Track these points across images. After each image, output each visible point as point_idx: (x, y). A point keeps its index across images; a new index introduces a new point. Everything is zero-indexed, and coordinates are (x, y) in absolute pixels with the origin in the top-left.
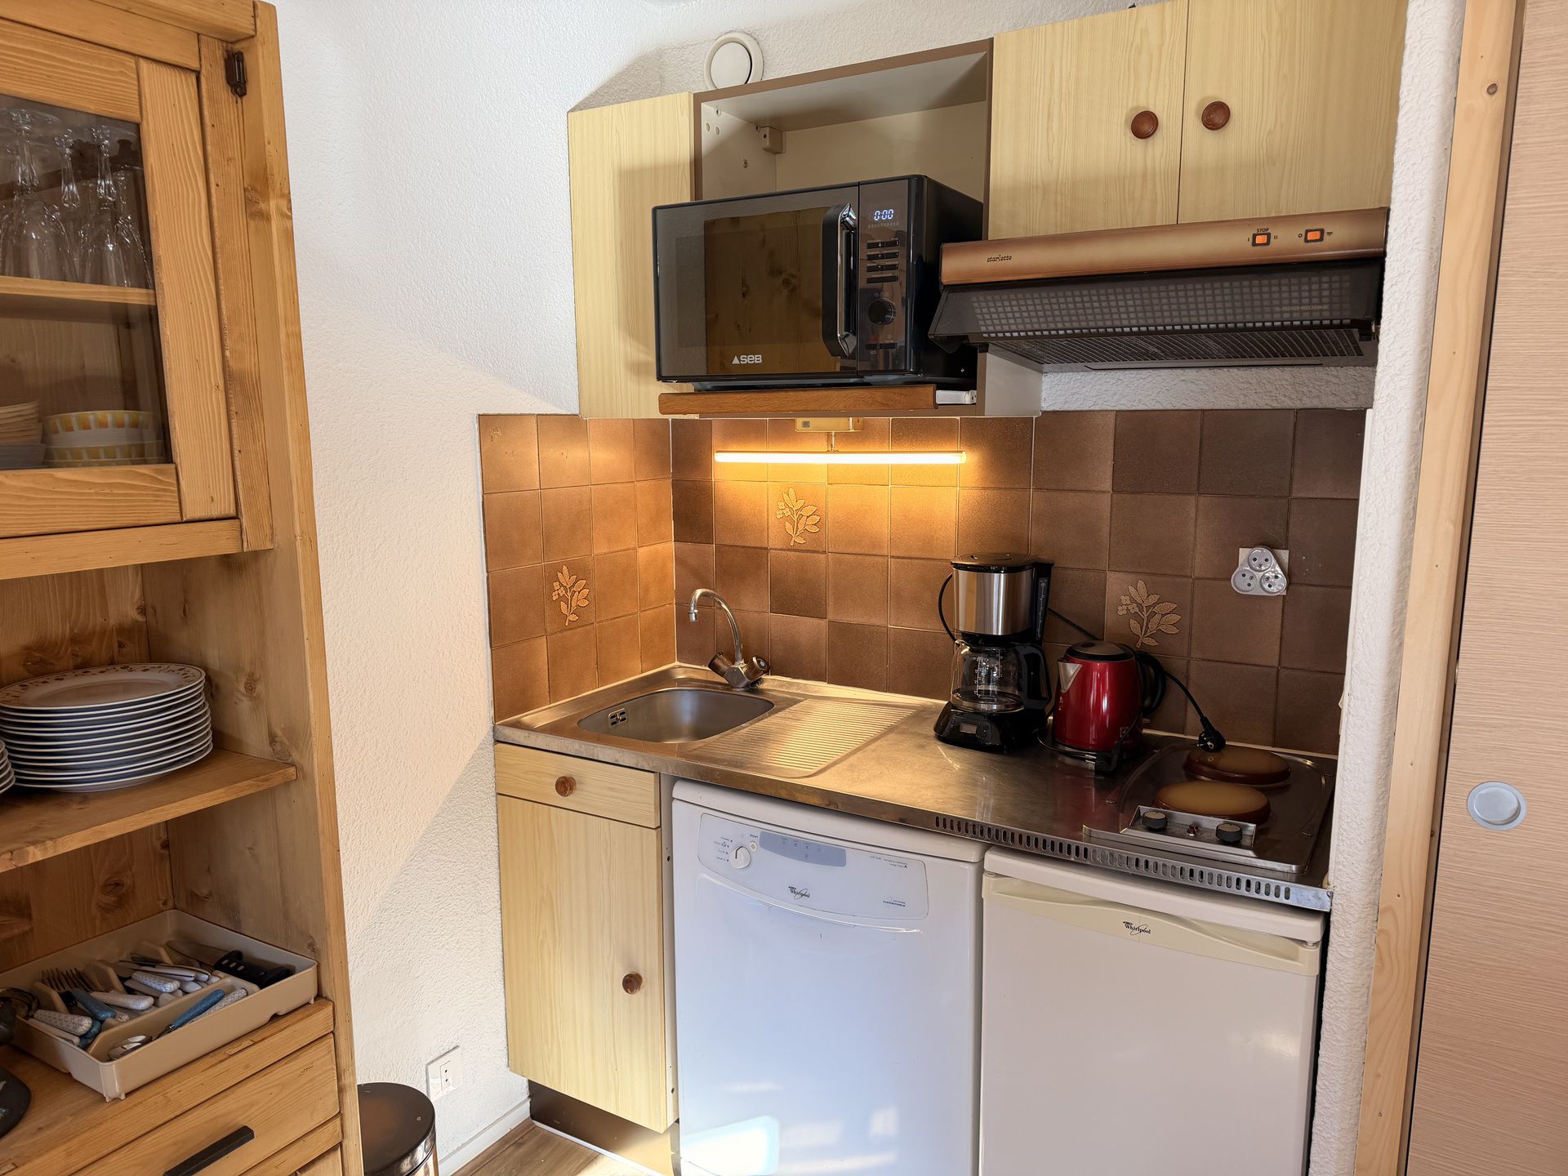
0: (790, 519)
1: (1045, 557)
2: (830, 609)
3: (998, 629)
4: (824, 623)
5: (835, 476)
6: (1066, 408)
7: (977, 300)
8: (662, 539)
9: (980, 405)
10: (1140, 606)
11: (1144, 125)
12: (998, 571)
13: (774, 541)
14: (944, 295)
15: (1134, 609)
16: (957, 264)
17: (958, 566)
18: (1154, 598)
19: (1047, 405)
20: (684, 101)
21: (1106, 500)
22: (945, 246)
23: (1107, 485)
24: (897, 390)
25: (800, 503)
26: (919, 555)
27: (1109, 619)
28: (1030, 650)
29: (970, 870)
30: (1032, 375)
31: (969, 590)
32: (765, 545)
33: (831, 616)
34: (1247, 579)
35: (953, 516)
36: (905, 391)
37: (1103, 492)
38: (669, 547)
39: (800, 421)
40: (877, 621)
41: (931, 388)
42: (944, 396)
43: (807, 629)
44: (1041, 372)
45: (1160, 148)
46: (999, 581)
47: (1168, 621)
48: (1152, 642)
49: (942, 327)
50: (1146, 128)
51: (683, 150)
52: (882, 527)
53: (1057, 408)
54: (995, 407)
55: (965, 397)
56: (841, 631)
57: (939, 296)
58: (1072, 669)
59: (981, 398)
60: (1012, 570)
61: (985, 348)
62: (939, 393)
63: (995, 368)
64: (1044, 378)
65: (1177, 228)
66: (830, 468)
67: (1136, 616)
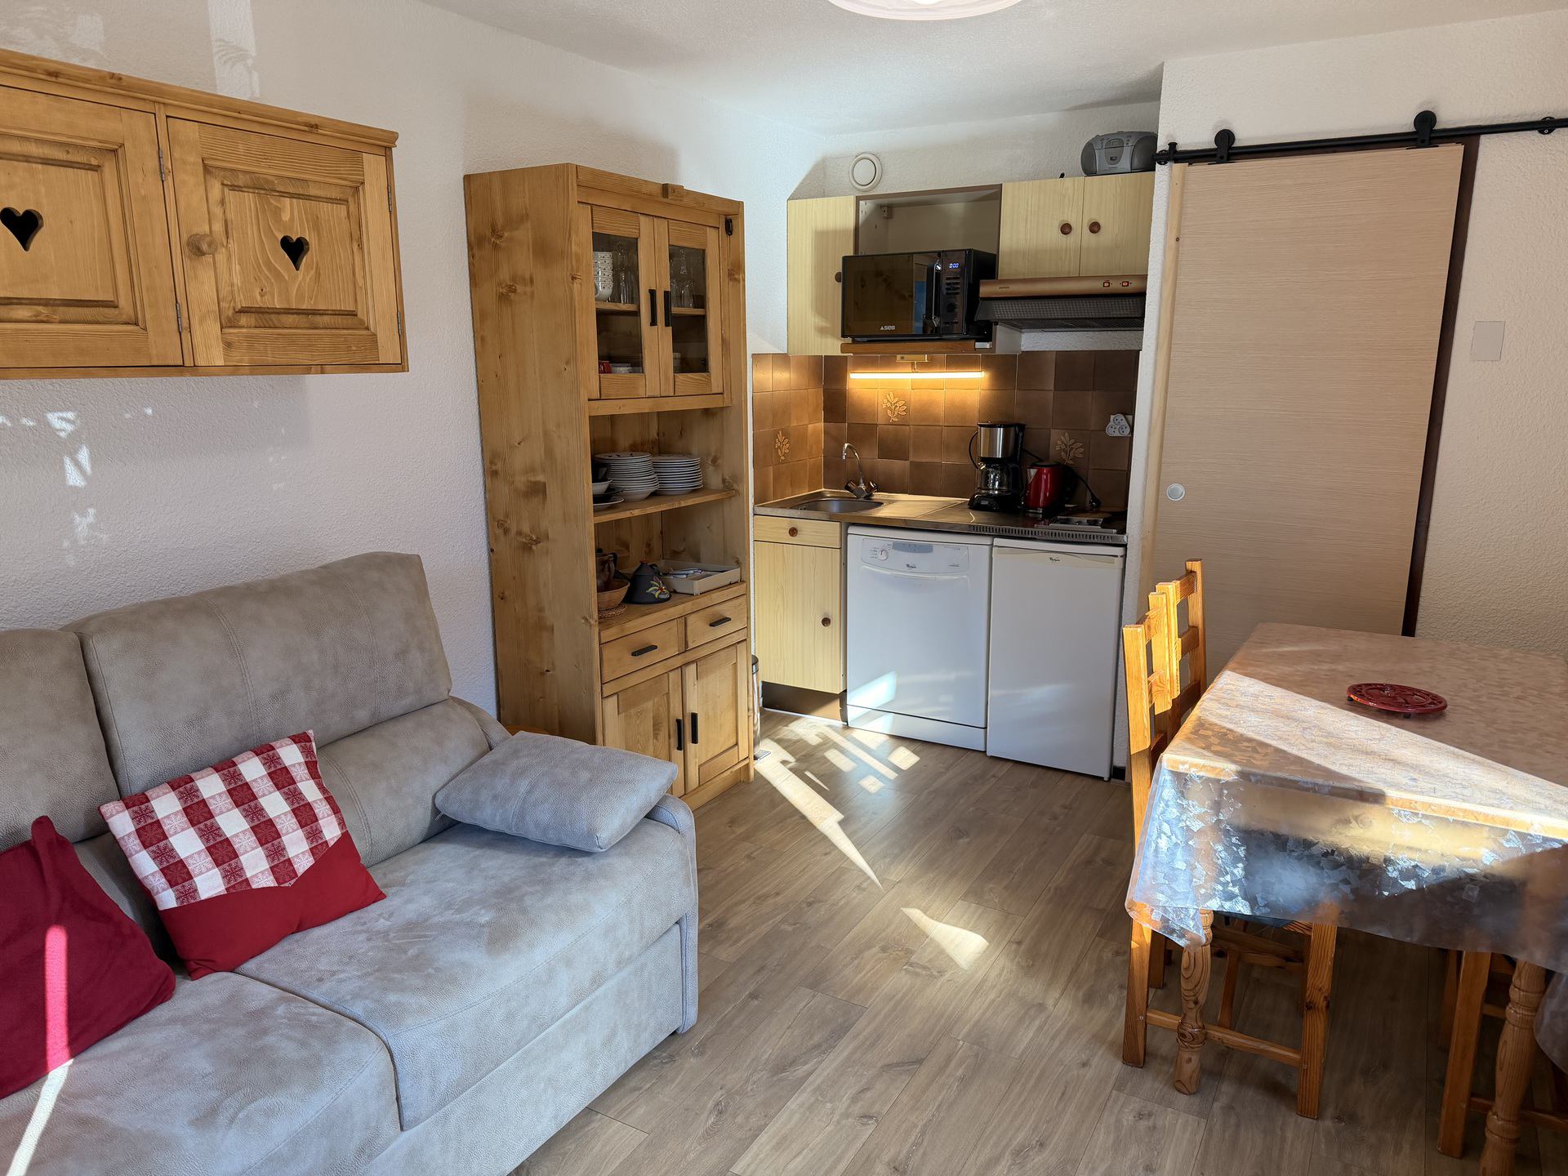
0: (890, 408)
1: (1022, 422)
2: (911, 454)
3: (999, 455)
4: (907, 463)
5: (915, 385)
6: (1033, 349)
7: (994, 304)
8: (819, 421)
9: (992, 349)
10: (1066, 445)
11: (1066, 229)
12: (1000, 427)
13: (881, 420)
14: (980, 302)
15: (1063, 447)
16: (986, 289)
17: (981, 426)
18: (1072, 441)
19: (1024, 348)
20: (852, 199)
21: (1051, 394)
22: (981, 281)
23: (1052, 387)
24: (958, 342)
25: (897, 399)
26: (958, 425)
27: (1052, 452)
28: (1013, 465)
29: (987, 548)
30: (1017, 334)
31: (985, 437)
32: (875, 423)
33: (911, 459)
34: (1113, 429)
35: (977, 405)
36: (961, 342)
37: (1050, 390)
38: (821, 425)
39: (899, 357)
40: (937, 460)
41: (973, 342)
42: (979, 345)
43: (898, 466)
44: (1021, 332)
45: (1072, 239)
46: (1000, 432)
47: (1079, 452)
48: (1071, 462)
49: (980, 316)
50: (1067, 230)
51: (851, 224)
52: (941, 412)
53: (1028, 350)
54: (1000, 350)
55: (987, 345)
56: (916, 466)
57: (979, 303)
58: (1033, 472)
59: (994, 345)
60: (1006, 427)
61: (996, 324)
62: (977, 343)
63: (1000, 332)
64: (1023, 335)
65: (1079, 278)
66: (913, 381)
67: (1064, 450)
